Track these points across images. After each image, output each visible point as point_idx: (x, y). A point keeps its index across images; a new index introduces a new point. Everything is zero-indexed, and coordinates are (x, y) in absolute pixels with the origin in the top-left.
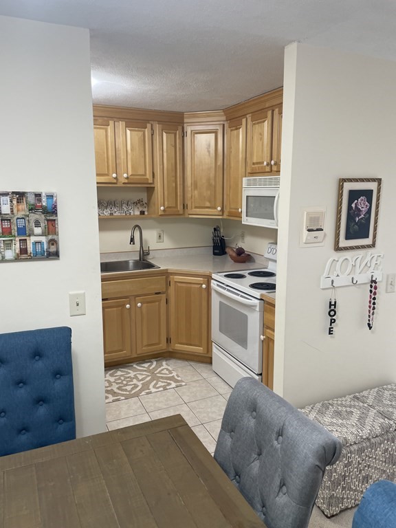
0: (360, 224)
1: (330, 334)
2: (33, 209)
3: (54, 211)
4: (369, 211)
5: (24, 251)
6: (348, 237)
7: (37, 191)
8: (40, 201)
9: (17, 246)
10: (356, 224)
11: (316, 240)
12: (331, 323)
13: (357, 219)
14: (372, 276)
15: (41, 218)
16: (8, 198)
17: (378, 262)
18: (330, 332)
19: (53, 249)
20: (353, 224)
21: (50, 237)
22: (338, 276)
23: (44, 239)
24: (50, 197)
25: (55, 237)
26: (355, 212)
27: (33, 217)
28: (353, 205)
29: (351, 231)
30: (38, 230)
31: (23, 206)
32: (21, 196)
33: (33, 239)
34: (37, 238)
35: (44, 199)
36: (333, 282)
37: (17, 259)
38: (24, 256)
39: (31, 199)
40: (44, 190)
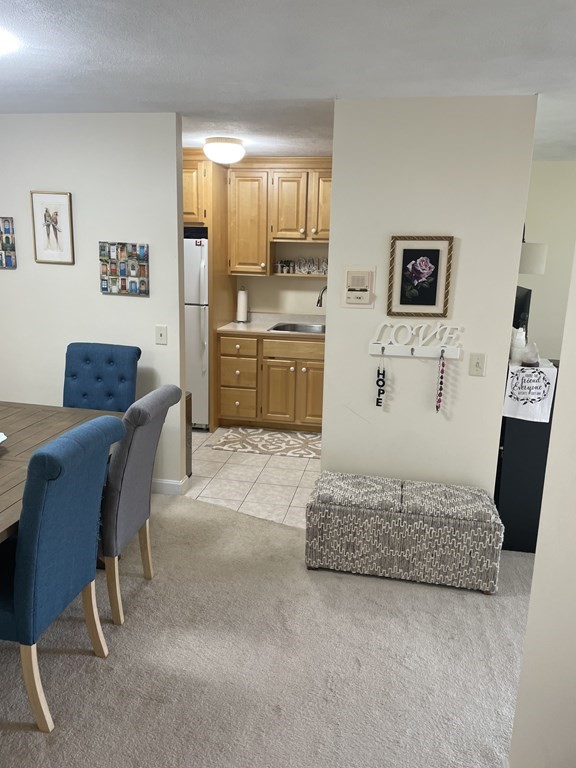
0: (420, 287)
1: (377, 405)
2: (130, 256)
3: (145, 258)
4: (435, 274)
5: (124, 287)
6: (403, 302)
7: (133, 242)
8: (135, 250)
9: (119, 283)
10: (416, 287)
11: (358, 301)
12: (379, 394)
13: (416, 283)
14: (443, 351)
15: (136, 263)
16: (115, 247)
17: (454, 336)
18: (378, 403)
19: (143, 288)
20: (409, 288)
21: (141, 279)
22: (391, 343)
23: (137, 280)
24: (142, 247)
25: (145, 279)
26: (412, 273)
27: (131, 262)
28: (410, 266)
29: (407, 294)
30: (133, 273)
31: (124, 254)
32: (123, 246)
33: (130, 279)
34: (133, 279)
35: (138, 249)
36: (383, 349)
37: (119, 293)
38: (124, 292)
39: (130, 248)
40: (139, 242)
